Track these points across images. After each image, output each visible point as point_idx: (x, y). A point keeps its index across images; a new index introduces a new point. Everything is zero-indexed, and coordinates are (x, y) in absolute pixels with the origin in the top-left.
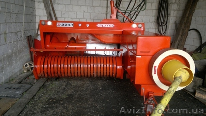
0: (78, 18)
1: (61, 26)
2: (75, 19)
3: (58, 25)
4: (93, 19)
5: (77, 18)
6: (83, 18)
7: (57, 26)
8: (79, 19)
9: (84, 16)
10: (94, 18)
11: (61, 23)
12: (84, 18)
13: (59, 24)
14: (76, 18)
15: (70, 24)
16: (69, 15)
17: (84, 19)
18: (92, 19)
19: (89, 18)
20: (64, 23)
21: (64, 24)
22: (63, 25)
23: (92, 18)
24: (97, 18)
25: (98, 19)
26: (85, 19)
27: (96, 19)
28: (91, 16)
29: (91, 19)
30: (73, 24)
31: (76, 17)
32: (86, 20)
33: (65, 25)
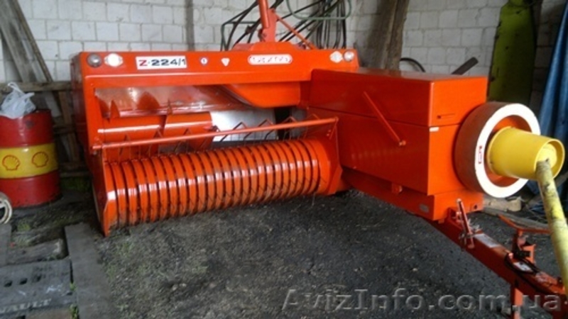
0: (102, 41)
1: (149, 66)
2: (94, 44)
3: (141, 65)
4: (151, 43)
5: (99, 38)
6: (117, 39)
7: (139, 68)
8: (107, 43)
9: (119, 34)
10: (152, 39)
11: (149, 59)
12: (122, 39)
13: (145, 61)
14: (97, 41)
15: (175, 60)
16: (71, 33)
17: (120, 41)
18: (146, 42)
19: (137, 38)
20: (159, 58)
21: (158, 61)
22: (155, 63)
23: (145, 38)
24: (160, 39)
25: (163, 42)
26: (126, 42)
27: (158, 42)
28: (141, 33)
29: (141, 41)
30: (183, 60)
31: (94, 39)
32: (127, 44)
33: (163, 64)
